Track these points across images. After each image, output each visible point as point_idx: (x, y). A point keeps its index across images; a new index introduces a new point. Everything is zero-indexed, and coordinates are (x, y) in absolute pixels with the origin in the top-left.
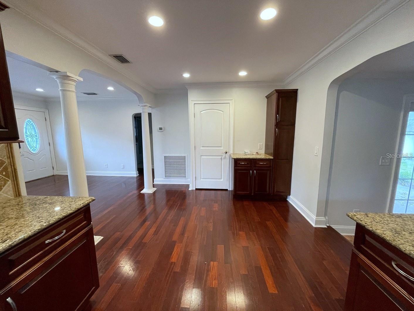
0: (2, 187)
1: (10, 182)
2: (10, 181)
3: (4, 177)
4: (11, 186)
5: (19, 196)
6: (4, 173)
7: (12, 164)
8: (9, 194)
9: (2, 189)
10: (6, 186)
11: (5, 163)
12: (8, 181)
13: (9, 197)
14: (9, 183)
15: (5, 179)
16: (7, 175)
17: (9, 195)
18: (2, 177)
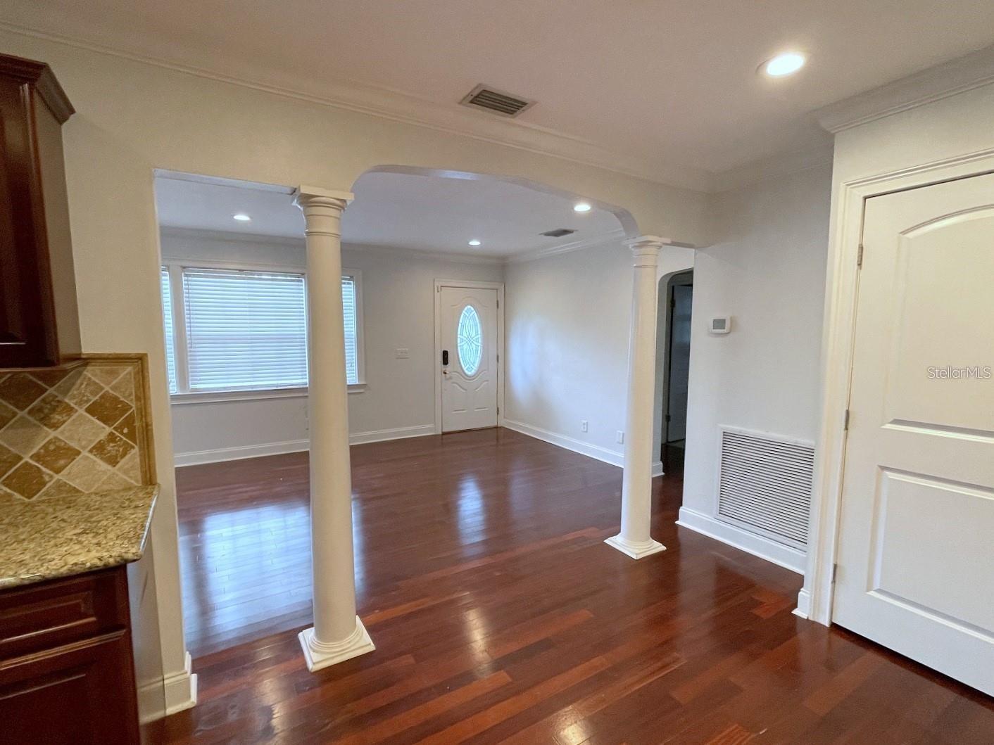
0: (119, 459)
1: (136, 451)
2: (137, 448)
3: (124, 439)
4: (138, 460)
5: (151, 484)
6: (125, 431)
7: (143, 414)
8: (131, 475)
9: (118, 463)
10: (127, 457)
11: (127, 410)
12: (133, 447)
13: (133, 481)
14: (133, 451)
15: (126, 443)
16: (131, 435)
17: (131, 477)
18: (121, 439)
